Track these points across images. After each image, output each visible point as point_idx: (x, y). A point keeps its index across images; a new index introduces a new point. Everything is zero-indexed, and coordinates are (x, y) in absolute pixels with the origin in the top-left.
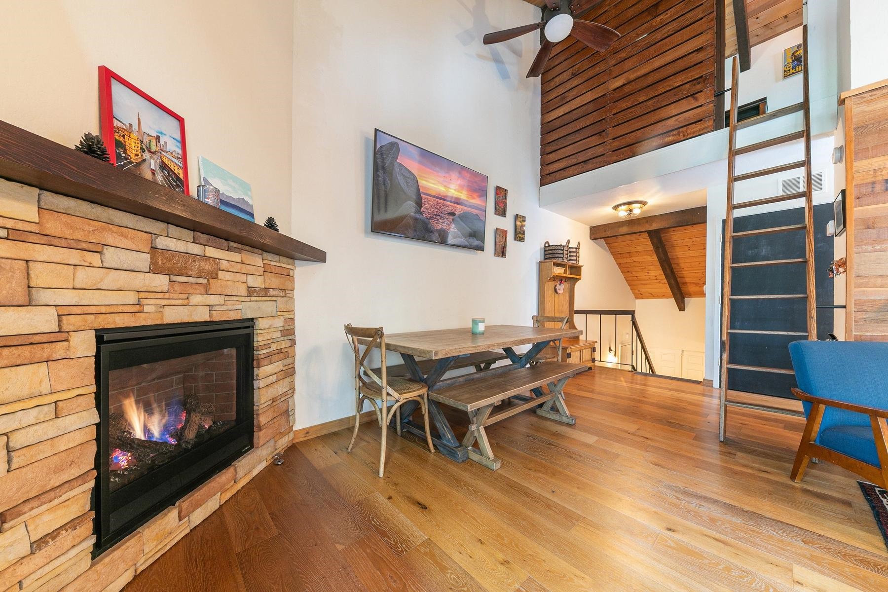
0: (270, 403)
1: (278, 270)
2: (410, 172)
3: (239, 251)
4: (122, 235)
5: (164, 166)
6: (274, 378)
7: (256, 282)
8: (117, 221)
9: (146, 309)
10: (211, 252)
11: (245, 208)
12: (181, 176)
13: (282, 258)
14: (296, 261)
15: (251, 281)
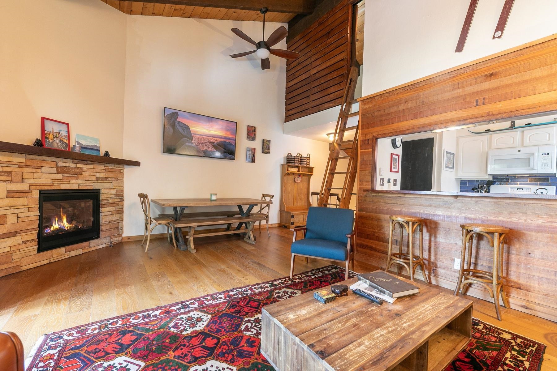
0: (108, 222)
1: (113, 170)
2: (184, 124)
3: (92, 164)
4: (46, 163)
5: (61, 141)
6: (110, 213)
7: (102, 175)
8: (46, 160)
9: (54, 184)
10: (79, 166)
11: (95, 148)
12: (67, 143)
13: (116, 165)
14: (125, 166)
15: (98, 175)
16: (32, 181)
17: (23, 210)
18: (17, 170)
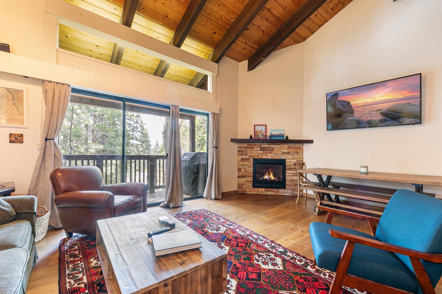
0: (290, 180)
1: (294, 147)
2: (345, 101)
3: (280, 145)
4: (256, 146)
5: (262, 134)
6: (292, 175)
7: (286, 151)
8: (256, 144)
9: (259, 156)
10: (272, 146)
11: (281, 135)
12: (265, 135)
13: (296, 144)
14: (304, 144)
15: (283, 151)
16: (250, 154)
17: (247, 167)
18: (245, 150)
